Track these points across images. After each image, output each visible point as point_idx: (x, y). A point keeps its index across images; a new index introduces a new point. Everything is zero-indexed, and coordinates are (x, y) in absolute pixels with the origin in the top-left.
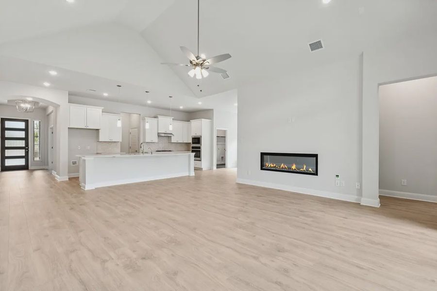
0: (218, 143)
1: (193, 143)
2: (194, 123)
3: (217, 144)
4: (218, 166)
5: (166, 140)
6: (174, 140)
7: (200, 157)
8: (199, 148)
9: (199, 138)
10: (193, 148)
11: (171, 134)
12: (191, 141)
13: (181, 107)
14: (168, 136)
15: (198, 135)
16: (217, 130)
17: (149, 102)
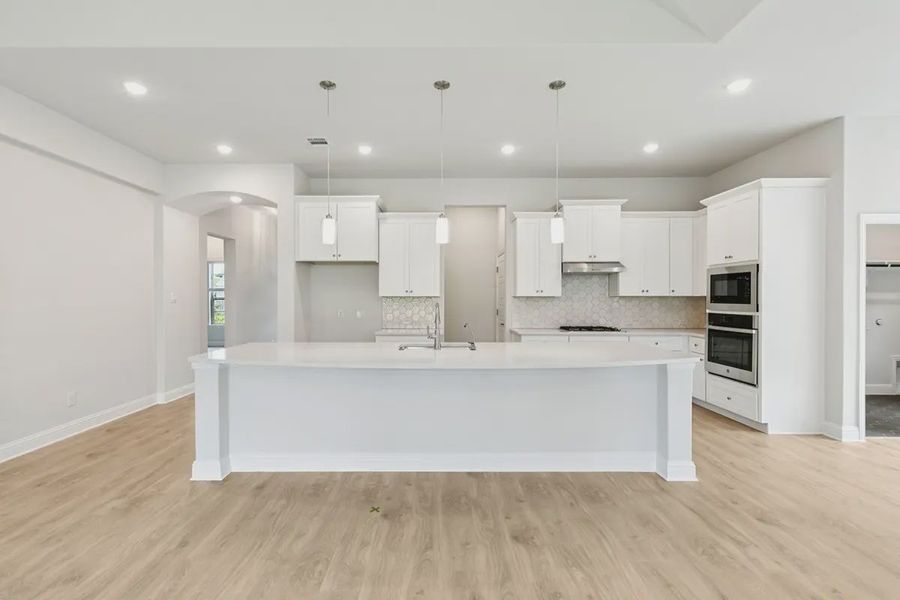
0: (875, 296)
1: (715, 299)
2: (722, 208)
3: (869, 302)
4: (879, 412)
5: (597, 286)
6: (627, 286)
7: (749, 368)
8: (747, 321)
9: (748, 274)
10: (714, 319)
11: (617, 263)
12: (704, 290)
13: (651, 148)
14: (605, 274)
15: (740, 259)
16: (869, 227)
17: (508, 150)
